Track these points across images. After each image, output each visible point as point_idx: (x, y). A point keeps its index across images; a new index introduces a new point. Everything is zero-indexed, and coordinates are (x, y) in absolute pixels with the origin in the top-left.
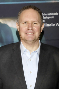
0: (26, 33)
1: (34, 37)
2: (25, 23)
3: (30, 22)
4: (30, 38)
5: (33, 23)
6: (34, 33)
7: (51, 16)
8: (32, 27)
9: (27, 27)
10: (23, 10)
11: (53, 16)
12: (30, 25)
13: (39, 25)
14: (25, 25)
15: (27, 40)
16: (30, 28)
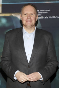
0: (26, 21)
1: (31, 23)
2: (26, 14)
3: (29, 14)
4: (29, 24)
5: (31, 15)
6: (31, 21)
7: (46, 12)
8: (30, 17)
9: (27, 17)
11: (47, 12)
12: (29, 16)
13: (35, 16)
14: (26, 16)
15: (27, 25)
16: (29, 18)
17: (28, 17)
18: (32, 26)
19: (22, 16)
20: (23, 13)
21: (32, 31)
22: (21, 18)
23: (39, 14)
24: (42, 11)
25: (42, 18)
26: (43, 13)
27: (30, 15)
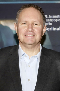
0: (26, 35)
1: (34, 40)
2: (25, 23)
3: (30, 23)
4: (30, 40)
6: (34, 36)
8: (32, 28)
9: (26, 28)
10: (23, 9)
12: (30, 26)
13: (40, 27)
16: (30, 30)
17: (28, 28)
18: (34, 44)
19: (18, 26)
20: (20, 21)
21: (35, 52)
22: (16, 29)
23: (48, 22)
24: (53, 17)
25: (53, 29)
26: (54, 20)
27: (32, 25)
